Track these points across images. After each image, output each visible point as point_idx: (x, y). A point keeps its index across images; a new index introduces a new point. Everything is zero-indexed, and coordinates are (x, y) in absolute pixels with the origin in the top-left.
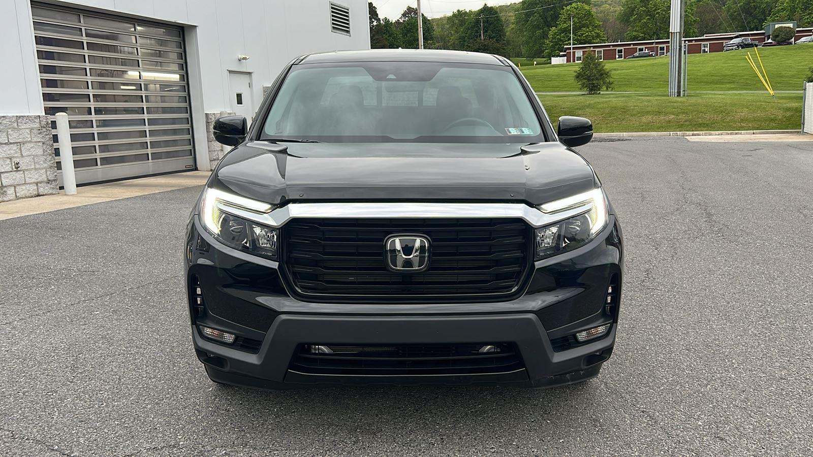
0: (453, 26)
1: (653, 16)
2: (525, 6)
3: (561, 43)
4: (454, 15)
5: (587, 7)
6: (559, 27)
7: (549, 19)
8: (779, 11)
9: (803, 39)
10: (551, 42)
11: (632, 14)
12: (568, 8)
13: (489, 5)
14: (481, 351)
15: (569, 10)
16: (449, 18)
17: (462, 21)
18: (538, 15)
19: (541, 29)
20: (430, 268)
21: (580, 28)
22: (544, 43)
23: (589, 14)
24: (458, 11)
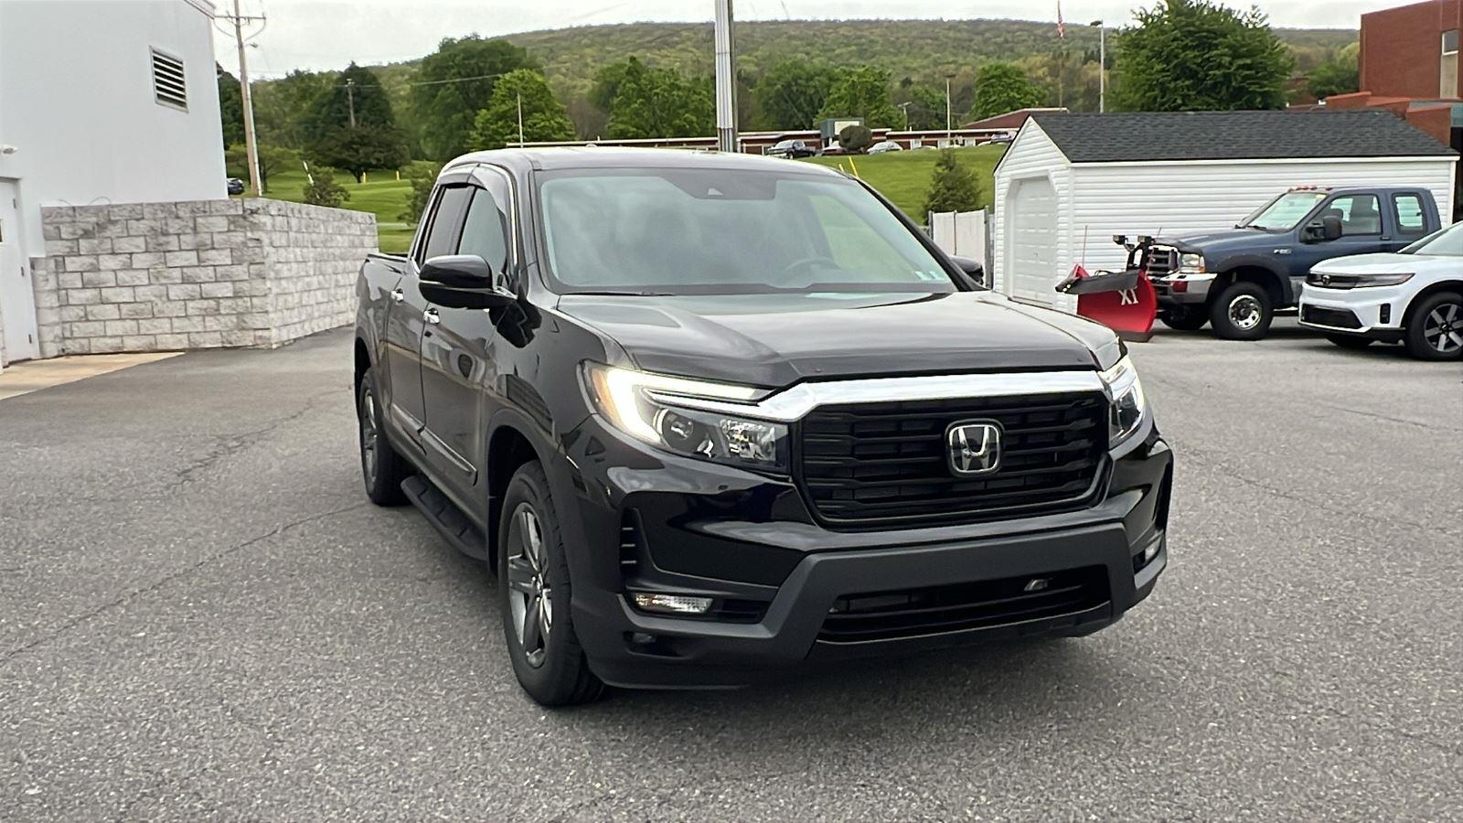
0: (287, 98)
1: (649, 99)
2: (429, 69)
3: (498, 138)
4: (289, 79)
5: (540, 79)
6: (494, 110)
7: (472, 95)
8: (834, 101)
9: (877, 147)
10: (481, 135)
11: (613, 92)
12: (507, 76)
13: (360, 64)
14: (1026, 589)
15: (509, 82)
16: (278, 83)
17: (305, 90)
18: (453, 88)
19: (459, 111)
20: (1002, 468)
21: (530, 113)
22: (468, 136)
23: (543, 89)
24: (297, 72)
